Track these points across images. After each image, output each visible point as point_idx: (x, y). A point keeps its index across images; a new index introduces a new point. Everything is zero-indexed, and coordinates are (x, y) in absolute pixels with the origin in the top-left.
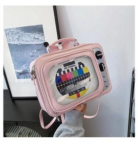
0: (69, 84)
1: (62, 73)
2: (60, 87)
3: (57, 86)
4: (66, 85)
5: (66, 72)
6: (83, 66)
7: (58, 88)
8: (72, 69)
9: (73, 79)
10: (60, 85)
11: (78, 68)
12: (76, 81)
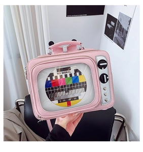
0: (59, 91)
1: (54, 78)
2: (50, 92)
3: (46, 90)
4: (56, 91)
5: (59, 78)
6: (80, 74)
7: (47, 92)
8: (66, 76)
9: (65, 86)
10: (49, 89)
11: (73, 75)
12: (69, 89)
